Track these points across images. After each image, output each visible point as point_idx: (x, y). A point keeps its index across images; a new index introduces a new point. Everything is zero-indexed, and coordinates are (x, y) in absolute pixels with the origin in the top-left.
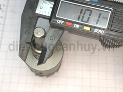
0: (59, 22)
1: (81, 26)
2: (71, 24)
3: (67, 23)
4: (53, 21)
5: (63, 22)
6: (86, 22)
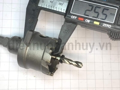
0: (73, 17)
2: (82, 19)
3: (80, 18)
4: (68, 17)
5: (76, 17)
6: (96, 18)
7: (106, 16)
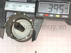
0: (41, 15)
1: (54, 15)
3: (46, 15)
7: (63, 10)
